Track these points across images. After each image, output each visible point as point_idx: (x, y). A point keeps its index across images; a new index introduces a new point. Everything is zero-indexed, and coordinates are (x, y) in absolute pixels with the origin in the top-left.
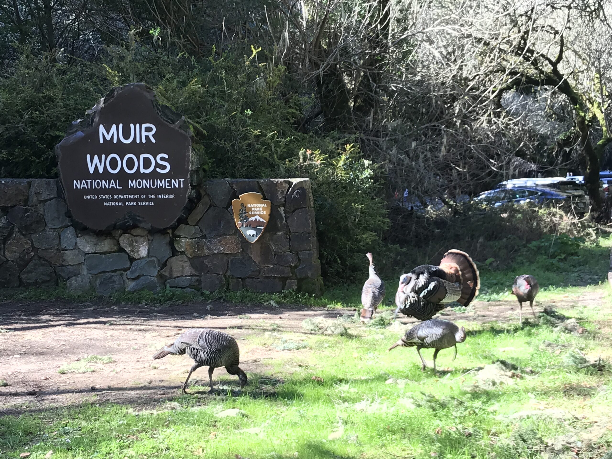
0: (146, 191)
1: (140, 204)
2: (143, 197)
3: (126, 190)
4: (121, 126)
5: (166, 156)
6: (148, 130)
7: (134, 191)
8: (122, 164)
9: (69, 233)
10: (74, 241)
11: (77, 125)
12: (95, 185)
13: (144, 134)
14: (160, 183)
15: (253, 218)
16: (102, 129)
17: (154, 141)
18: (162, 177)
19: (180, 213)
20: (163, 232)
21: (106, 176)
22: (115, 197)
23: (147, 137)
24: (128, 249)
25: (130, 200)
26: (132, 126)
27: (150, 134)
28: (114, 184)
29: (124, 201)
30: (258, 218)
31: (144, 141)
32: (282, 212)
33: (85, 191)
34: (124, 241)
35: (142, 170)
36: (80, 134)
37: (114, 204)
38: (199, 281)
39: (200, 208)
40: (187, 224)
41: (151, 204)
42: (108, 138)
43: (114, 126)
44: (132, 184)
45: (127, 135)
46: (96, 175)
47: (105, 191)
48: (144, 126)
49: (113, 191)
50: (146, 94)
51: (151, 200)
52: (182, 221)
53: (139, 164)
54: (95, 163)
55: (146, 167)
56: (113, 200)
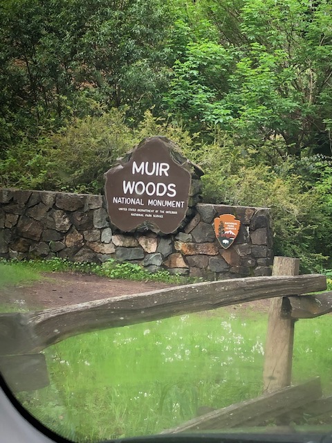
0: (159, 208)
1: (154, 216)
2: (157, 211)
3: (146, 206)
4: (147, 163)
5: (174, 186)
6: (164, 167)
7: (151, 207)
8: (145, 189)
9: (107, 232)
10: (110, 238)
12: (126, 201)
13: (161, 169)
14: (168, 203)
15: (227, 232)
16: (135, 165)
17: (167, 175)
18: (170, 199)
19: (180, 225)
20: (167, 237)
21: (134, 196)
22: (139, 210)
23: (163, 172)
24: (144, 246)
25: (148, 213)
26: (154, 164)
27: (165, 170)
28: (139, 202)
29: (144, 213)
30: (231, 232)
31: (161, 175)
32: (248, 230)
33: (120, 205)
34: (142, 241)
35: (158, 194)
36: (120, 167)
37: (137, 215)
38: (188, 271)
39: (193, 223)
40: (184, 232)
41: (161, 216)
42: (138, 171)
43: (143, 163)
44: (151, 202)
45: (150, 170)
46: (128, 195)
47: (132, 206)
48: (162, 164)
49: (138, 206)
51: (162, 214)
52: (181, 230)
53: (156, 190)
54: (128, 187)
55: (160, 192)
56: (137, 212)
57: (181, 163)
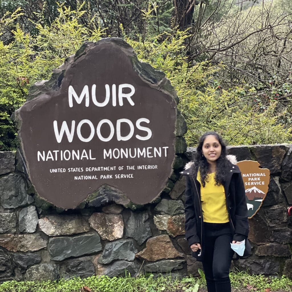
0: (124, 162)
1: (117, 177)
2: (121, 168)
3: (100, 161)
4: (94, 87)
5: (148, 121)
6: (126, 91)
7: (110, 162)
8: (96, 131)
10: (34, 222)
12: (63, 156)
13: (121, 95)
14: (140, 153)
15: (250, 190)
16: (71, 91)
17: (132, 103)
18: (142, 145)
20: (143, 208)
21: (77, 145)
22: (88, 169)
23: (125, 99)
24: (100, 231)
25: (106, 173)
26: (107, 87)
27: (128, 96)
28: (86, 155)
29: (98, 174)
30: (255, 189)
31: (121, 104)
33: (52, 164)
34: (95, 221)
35: (119, 138)
36: (45, 97)
40: (169, 198)
41: (131, 176)
42: (79, 101)
43: (86, 88)
45: (101, 97)
46: (65, 144)
47: (75, 163)
48: (121, 87)
52: (165, 195)
53: (116, 131)
54: (63, 131)
55: (124, 135)
56: (84, 173)
57: (155, 81)
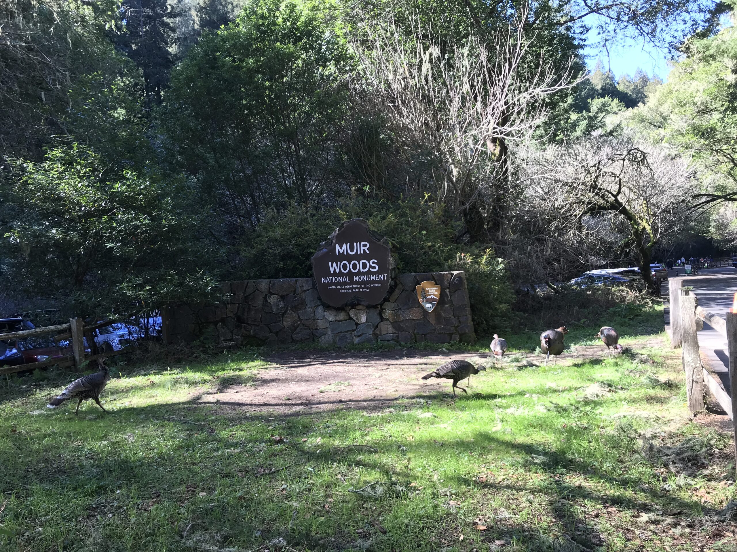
0: (364, 282)
1: (361, 290)
2: (363, 286)
3: (353, 282)
4: (348, 244)
5: (376, 261)
6: (365, 246)
7: (357, 283)
8: (350, 267)
9: (320, 309)
10: (323, 314)
11: (323, 245)
12: (334, 280)
13: (362, 248)
14: (372, 277)
15: (430, 297)
16: (337, 247)
17: (368, 252)
18: (374, 273)
19: (385, 295)
20: (375, 307)
21: (341, 274)
22: (346, 287)
23: (364, 250)
24: (354, 318)
25: (355, 288)
26: (355, 244)
27: (366, 248)
28: (345, 279)
29: (351, 289)
30: (433, 296)
31: (362, 252)
32: (448, 292)
33: (329, 284)
34: (352, 313)
35: (362, 270)
36: (325, 250)
37: (346, 291)
38: (398, 337)
39: (397, 292)
40: (389, 301)
41: (367, 290)
42: (341, 252)
43: (345, 245)
44: (356, 278)
45: (352, 250)
46: (335, 274)
47: (340, 283)
48: (362, 243)
49: (345, 283)
50: (363, 224)
51: (368, 288)
52: (386, 300)
53: (360, 266)
54: (334, 267)
55: (364, 268)
56: (345, 289)
57: (379, 240)
